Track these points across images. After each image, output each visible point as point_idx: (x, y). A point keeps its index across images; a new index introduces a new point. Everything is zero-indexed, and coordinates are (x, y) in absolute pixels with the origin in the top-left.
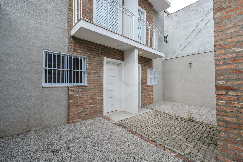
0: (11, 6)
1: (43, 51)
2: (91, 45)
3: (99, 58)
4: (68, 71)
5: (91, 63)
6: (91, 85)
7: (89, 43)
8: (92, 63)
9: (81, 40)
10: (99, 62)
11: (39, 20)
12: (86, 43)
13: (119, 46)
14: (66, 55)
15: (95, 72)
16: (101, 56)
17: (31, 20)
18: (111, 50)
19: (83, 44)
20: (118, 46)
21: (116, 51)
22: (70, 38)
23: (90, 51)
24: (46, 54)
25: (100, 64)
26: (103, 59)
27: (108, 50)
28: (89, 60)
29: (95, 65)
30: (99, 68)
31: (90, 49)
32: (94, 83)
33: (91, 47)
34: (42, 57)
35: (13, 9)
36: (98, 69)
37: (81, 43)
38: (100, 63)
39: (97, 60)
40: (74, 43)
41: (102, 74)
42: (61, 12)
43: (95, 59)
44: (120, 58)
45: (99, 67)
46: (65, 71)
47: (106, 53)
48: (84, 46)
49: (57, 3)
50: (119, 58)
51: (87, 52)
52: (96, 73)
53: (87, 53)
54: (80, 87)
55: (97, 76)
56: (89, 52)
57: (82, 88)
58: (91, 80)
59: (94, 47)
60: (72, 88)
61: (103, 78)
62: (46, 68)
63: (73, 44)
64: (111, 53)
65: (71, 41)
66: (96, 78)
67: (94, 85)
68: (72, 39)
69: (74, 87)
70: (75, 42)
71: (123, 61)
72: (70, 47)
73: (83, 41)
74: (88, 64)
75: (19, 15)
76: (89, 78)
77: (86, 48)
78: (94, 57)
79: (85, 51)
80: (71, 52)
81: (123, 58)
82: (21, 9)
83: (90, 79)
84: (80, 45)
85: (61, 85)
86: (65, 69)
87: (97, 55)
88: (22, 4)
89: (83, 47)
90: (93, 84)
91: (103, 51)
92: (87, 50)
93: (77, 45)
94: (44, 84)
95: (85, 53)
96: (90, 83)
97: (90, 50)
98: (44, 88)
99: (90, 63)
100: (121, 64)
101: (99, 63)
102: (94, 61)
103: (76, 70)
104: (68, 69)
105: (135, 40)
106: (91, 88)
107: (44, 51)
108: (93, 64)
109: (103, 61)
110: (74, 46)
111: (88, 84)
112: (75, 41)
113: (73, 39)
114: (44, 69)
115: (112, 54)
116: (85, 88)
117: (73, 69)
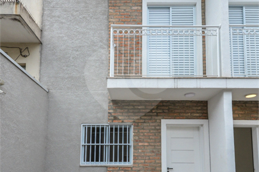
0: (56, 88)
2: (138, 106)
3: (152, 122)
4: (108, 145)
5: (139, 131)
6: (140, 165)
7: (135, 104)
8: (140, 131)
9: (123, 101)
10: (153, 128)
11: (78, 93)
12: (131, 103)
13: (187, 96)
14: (106, 126)
15: (146, 144)
16: (156, 118)
17: (72, 95)
18: (177, 104)
19: (127, 107)
20: (185, 95)
21: (187, 104)
22: (109, 103)
23: (137, 114)
24: (85, 128)
25: (155, 131)
26: (160, 123)
27: (169, 106)
28: (136, 128)
29: (145, 134)
30: (153, 138)
31: (137, 111)
32: (145, 163)
33: (138, 109)
34: (81, 132)
35: (58, 90)
36: (151, 139)
37: (124, 106)
38: (155, 129)
39: (150, 126)
40: (114, 108)
41: (158, 148)
42: (100, 75)
43: (145, 124)
44: (197, 115)
45: (153, 136)
46: (104, 146)
47: (167, 111)
48: (128, 109)
49: (96, 67)
50: (195, 115)
51: (132, 116)
52: (147, 146)
53: (132, 118)
54: (121, 167)
55: (149, 150)
56: (135, 116)
57: (125, 169)
58: (140, 158)
59: (143, 107)
60: (111, 169)
61: (161, 154)
62: (85, 144)
63: (113, 109)
64: (178, 109)
65: (110, 107)
66: (148, 154)
67: (145, 165)
68: (111, 104)
69: (114, 167)
70: (116, 107)
71: (207, 118)
72: (110, 115)
73: (127, 102)
74: (133, 134)
75: (62, 94)
76: (136, 155)
77: (131, 111)
78: (144, 122)
79: (129, 116)
80: (110, 121)
81: (207, 113)
82: (63, 87)
83: (138, 156)
84: (122, 109)
85: (99, 164)
86: (104, 144)
87: (150, 118)
88: (64, 82)
89: (126, 110)
90: (142, 163)
91: (160, 109)
92: (132, 114)
93: (119, 110)
95: (129, 119)
96: (137, 161)
97: (138, 112)
98: (81, 168)
99: (137, 131)
100: (202, 125)
101: (153, 129)
102: (143, 129)
103: (118, 144)
104: (108, 143)
105: (223, 76)
106: (138, 169)
107: (83, 126)
108: (142, 133)
109: (160, 126)
110: (114, 113)
111: (134, 163)
112: (115, 105)
113: (113, 103)
114: (82, 145)
115: (179, 111)
116: (130, 169)
117: (119, 143)
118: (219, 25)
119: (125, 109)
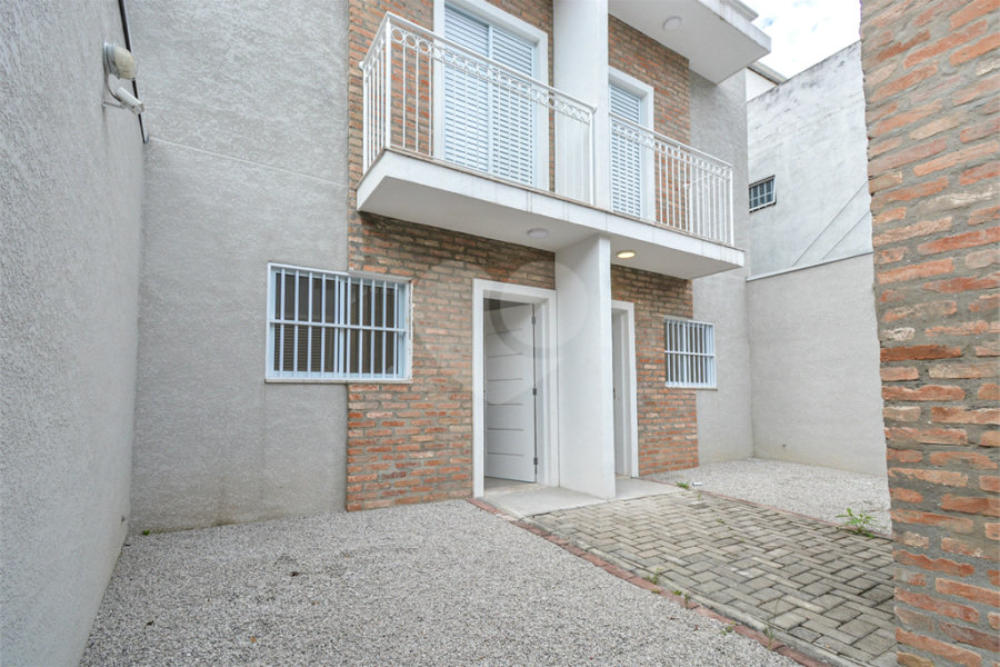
0: (177, 135)
1: (270, 265)
2: (425, 238)
3: (455, 283)
4: (346, 330)
5: (425, 300)
6: (427, 380)
7: (417, 232)
8: (429, 300)
9: (389, 221)
10: (457, 295)
11: (257, 169)
12: (408, 230)
13: (532, 234)
14: (340, 277)
15: (442, 332)
16: (463, 273)
17: (235, 172)
18: (504, 250)
19: (397, 237)
20: (530, 232)
21: (522, 254)
22: (354, 217)
23: (420, 259)
24: (279, 276)
25: (460, 304)
26: (471, 285)
27: (490, 250)
28: (418, 290)
29: (440, 308)
30: (457, 318)
31: (420, 250)
32: (439, 374)
33: (424, 246)
34: (265, 285)
35: (182, 143)
36: (453, 321)
37: (390, 232)
38: (461, 299)
39: (449, 290)
40: (367, 233)
41: (466, 342)
42: (324, 135)
43: (440, 285)
44: (539, 278)
45: (456, 314)
46: (336, 331)
47: (484, 262)
48: (402, 243)
49: (312, 109)
50: (534, 278)
51: (411, 261)
52: (444, 336)
53: (411, 265)
54: (385, 385)
55: (447, 347)
56: (418, 262)
57: (395, 389)
58: (428, 363)
59: (435, 244)
60: (360, 390)
61: (471, 357)
62: (278, 321)
63: (363, 236)
64: (504, 261)
65: (355, 229)
66: (446, 356)
67: (439, 381)
68: (358, 221)
69: (366, 385)
70: (370, 231)
71: (554, 288)
72: (354, 249)
73: (397, 225)
74: (413, 305)
75: (199, 159)
76: (420, 356)
77: (408, 248)
78: (438, 280)
79: (403, 260)
80: (356, 266)
81: (553, 278)
82: (204, 139)
83: (423, 359)
84: (385, 239)
85: (323, 376)
86: (336, 325)
87: (449, 271)
88: (207, 124)
89: (396, 245)
90: (432, 375)
91: (471, 255)
92: (409, 256)
93: (378, 242)
94: (271, 374)
95: (403, 267)
96: (422, 371)
97: (424, 254)
98: (269, 387)
99: (420, 300)
100: (545, 301)
101: (455, 299)
102: (435, 295)
103: (373, 327)
104: (346, 323)
105: (598, 206)
106: (425, 389)
107: (272, 267)
108: (433, 304)
109: (470, 292)
110: (367, 245)
111: (415, 375)
112: (369, 227)
113: (363, 220)
114: (271, 324)
115: (507, 265)
116: (405, 389)
117: (364, 324)
118: (594, 105)
119: (395, 240)
